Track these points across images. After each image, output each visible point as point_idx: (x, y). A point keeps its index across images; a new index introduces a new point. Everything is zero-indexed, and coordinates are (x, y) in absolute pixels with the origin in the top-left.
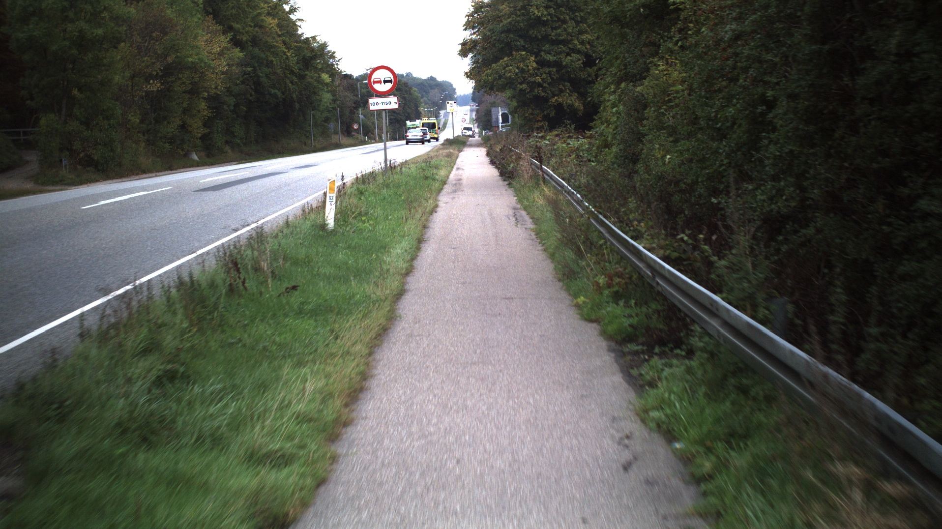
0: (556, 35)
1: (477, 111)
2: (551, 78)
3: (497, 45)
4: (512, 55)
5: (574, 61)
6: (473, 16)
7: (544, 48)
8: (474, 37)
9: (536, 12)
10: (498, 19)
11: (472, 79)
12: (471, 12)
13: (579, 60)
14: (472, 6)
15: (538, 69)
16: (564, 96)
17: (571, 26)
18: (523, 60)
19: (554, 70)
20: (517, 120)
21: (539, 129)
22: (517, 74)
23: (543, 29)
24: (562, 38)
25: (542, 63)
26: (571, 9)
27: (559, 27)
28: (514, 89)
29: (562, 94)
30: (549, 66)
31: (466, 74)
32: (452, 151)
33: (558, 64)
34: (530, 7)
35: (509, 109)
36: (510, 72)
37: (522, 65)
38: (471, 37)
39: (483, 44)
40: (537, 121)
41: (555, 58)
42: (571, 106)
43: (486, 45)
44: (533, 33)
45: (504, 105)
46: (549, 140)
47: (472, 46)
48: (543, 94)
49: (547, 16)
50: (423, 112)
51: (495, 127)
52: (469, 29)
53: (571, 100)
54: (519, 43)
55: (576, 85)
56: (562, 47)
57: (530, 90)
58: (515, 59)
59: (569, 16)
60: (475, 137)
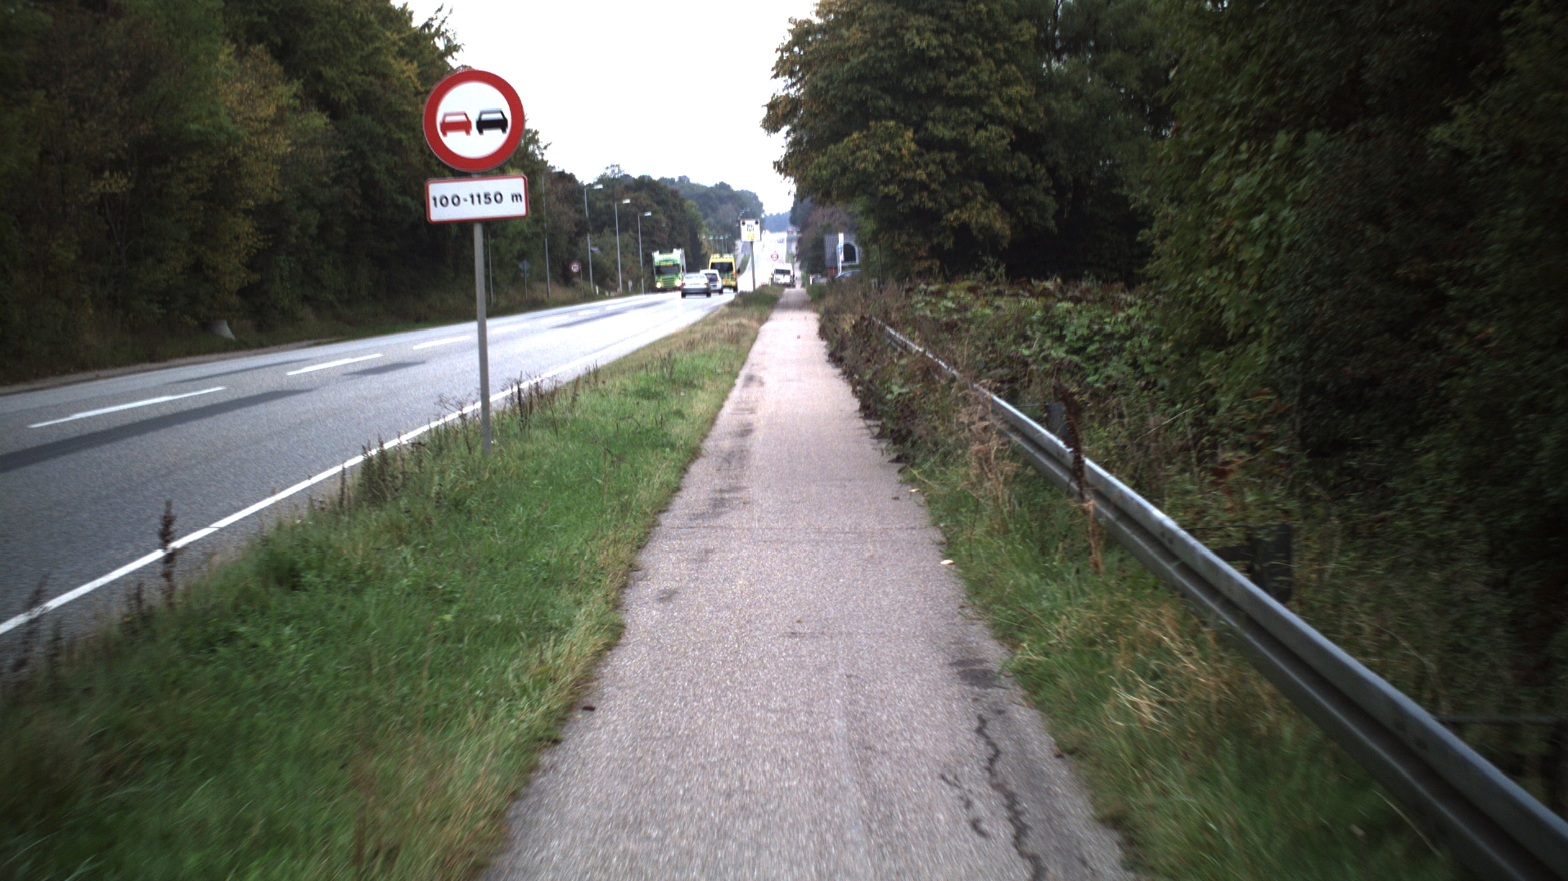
0: (956, 86)
1: (800, 241)
2: (948, 173)
3: (839, 108)
4: (868, 128)
5: (992, 139)
6: (791, 51)
7: (932, 114)
8: (792, 91)
9: (917, 40)
10: (841, 55)
11: (791, 175)
12: (786, 43)
13: (1003, 137)
14: (789, 31)
15: (921, 155)
16: (973, 208)
17: (985, 70)
18: (890, 137)
19: (953, 156)
20: (873, 257)
21: (927, 276)
22: (878, 165)
23: (931, 75)
24: (967, 93)
25: (927, 144)
26: (985, 36)
27: (963, 71)
28: (873, 195)
29: (968, 205)
30: (942, 150)
31: (777, 164)
32: (744, 321)
33: (959, 146)
34: (904, 31)
35: (859, 236)
36: (864, 159)
37: (887, 147)
38: (786, 92)
39: (812, 106)
40: (919, 259)
41: (955, 133)
42: (986, 229)
43: (817, 107)
44: (911, 82)
45: (850, 229)
46: (953, 299)
47: (788, 109)
48: (930, 204)
49: (937, 50)
50: (705, 243)
51: (831, 268)
52: (784, 74)
53: (988, 216)
54: (881, 103)
55: (998, 187)
56: (969, 110)
57: (905, 197)
58: (874, 135)
59: (982, 49)
60: (794, 286)
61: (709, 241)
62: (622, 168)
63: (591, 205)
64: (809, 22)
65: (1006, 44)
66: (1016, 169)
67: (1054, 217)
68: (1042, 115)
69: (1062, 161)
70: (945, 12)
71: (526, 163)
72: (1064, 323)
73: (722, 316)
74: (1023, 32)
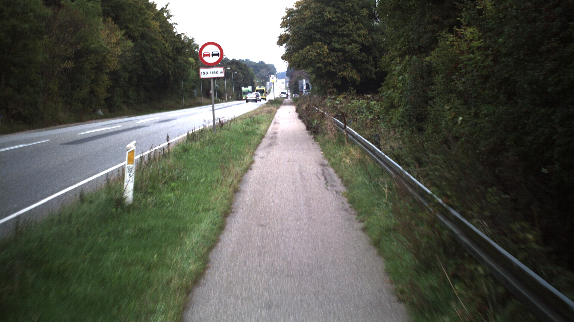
0: (342, 31)
1: (290, 82)
2: (339, 59)
3: (302, 38)
4: (312, 45)
5: (354, 48)
6: (287, 19)
7: (333, 40)
8: (287, 32)
9: (328, 15)
10: (303, 20)
11: (287, 61)
12: (285, 16)
13: (357, 47)
14: (286, 12)
15: (330, 53)
16: (347, 71)
17: (351, 25)
18: (320, 48)
19: (341, 54)
20: (315, 88)
21: (331, 93)
22: (316, 57)
23: (333, 27)
24: (345, 33)
25: (332, 50)
26: (351, 14)
27: (344, 26)
28: (314, 67)
30: (337, 52)
31: (282, 57)
32: (272, 108)
33: (343, 50)
34: (324, 12)
35: (310, 80)
36: (311, 55)
37: (319, 51)
38: (285, 32)
39: (294, 37)
40: (330, 88)
41: (341, 46)
42: (351, 78)
44: (326, 30)
45: (307, 78)
46: (339, 101)
47: (286, 38)
48: (333, 70)
49: (335, 18)
50: (256, 83)
51: (301, 92)
52: (284, 27)
53: (352, 74)
54: (317, 36)
55: (355, 64)
56: (346, 38)
57: (325, 68)
58: (315, 47)
59: (350, 18)
60: (288, 98)
64: (292, 9)
65: (358, 17)
66: (362, 58)
67: (375, 74)
68: (370, 40)
69: (377, 55)
70: (338, 6)
72: (373, 108)
73: (264, 107)
74: (364, 12)
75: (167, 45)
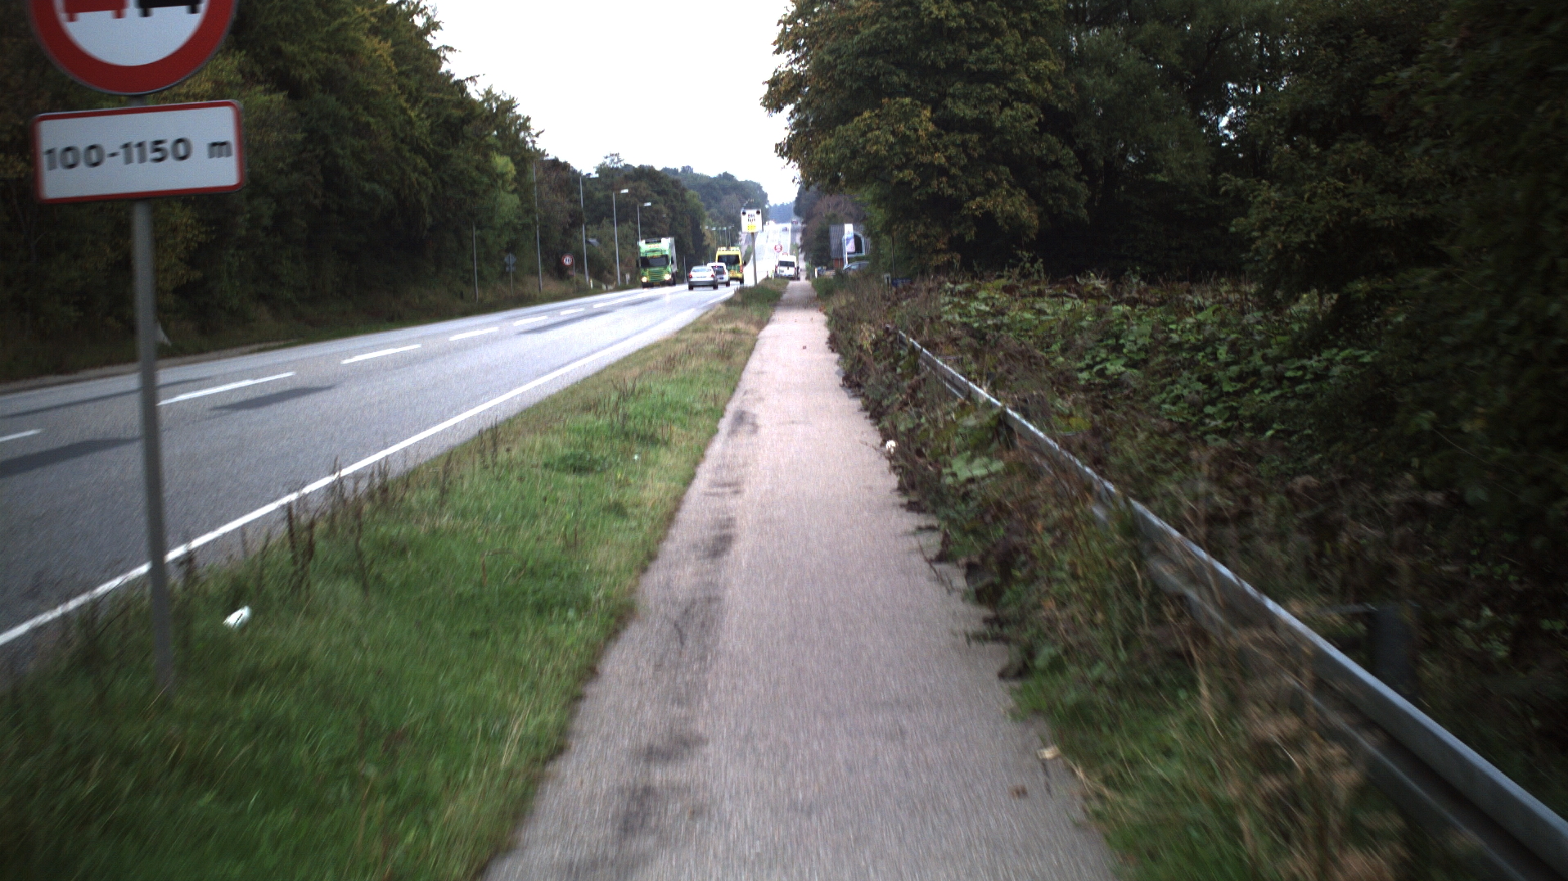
0: (978, 60)
1: (804, 232)
2: (969, 156)
3: (848, 84)
4: (881, 106)
5: (1018, 118)
6: (795, 23)
7: (951, 91)
8: (796, 67)
9: (934, 9)
11: (794, 159)
12: (789, 14)
13: (1031, 117)
15: (939, 136)
16: (997, 195)
17: (1011, 41)
18: (906, 116)
19: (975, 137)
21: (945, 269)
22: (891, 147)
23: (950, 48)
24: (993, 67)
25: (946, 124)
27: (985, 44)
28: (885, 182)
29: (993, 192)
30: (962, 131)
31: (777, 148)
32: (741, 325)
33: (982, 126)
36: (877, 142)
37: (902, 128)
38: (790, 67)
39: (818, 82)
40: (938, 252)
41: (977, 112)
42: (1012, 218)
43: (824, 84)
44: (929, 56)
45: (858, 220)
46: (985, 301)
47: (792, 85)
48: (950, 191)
49: (957, 19)
50: (708, 234)
51: (837, 259)
52: (787, 49)
53: (1013, 205)
54: (895, 79)
55: (1025, 172)
56: (993, 87)
57: (922, 183)
58: (887, 114)
59: (1007, 19)
60: (799, 279)
61: (712, 232)
62: (621, 157)
63: (588, 196)
66: (1044, 152)
67: (1085, 207)
68: (1073, 92)
69: (1094, 143)
71: (517, 150)
72: (1122, 331)
75: (413, 114)
